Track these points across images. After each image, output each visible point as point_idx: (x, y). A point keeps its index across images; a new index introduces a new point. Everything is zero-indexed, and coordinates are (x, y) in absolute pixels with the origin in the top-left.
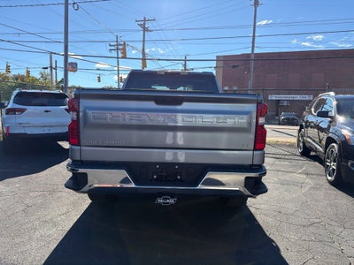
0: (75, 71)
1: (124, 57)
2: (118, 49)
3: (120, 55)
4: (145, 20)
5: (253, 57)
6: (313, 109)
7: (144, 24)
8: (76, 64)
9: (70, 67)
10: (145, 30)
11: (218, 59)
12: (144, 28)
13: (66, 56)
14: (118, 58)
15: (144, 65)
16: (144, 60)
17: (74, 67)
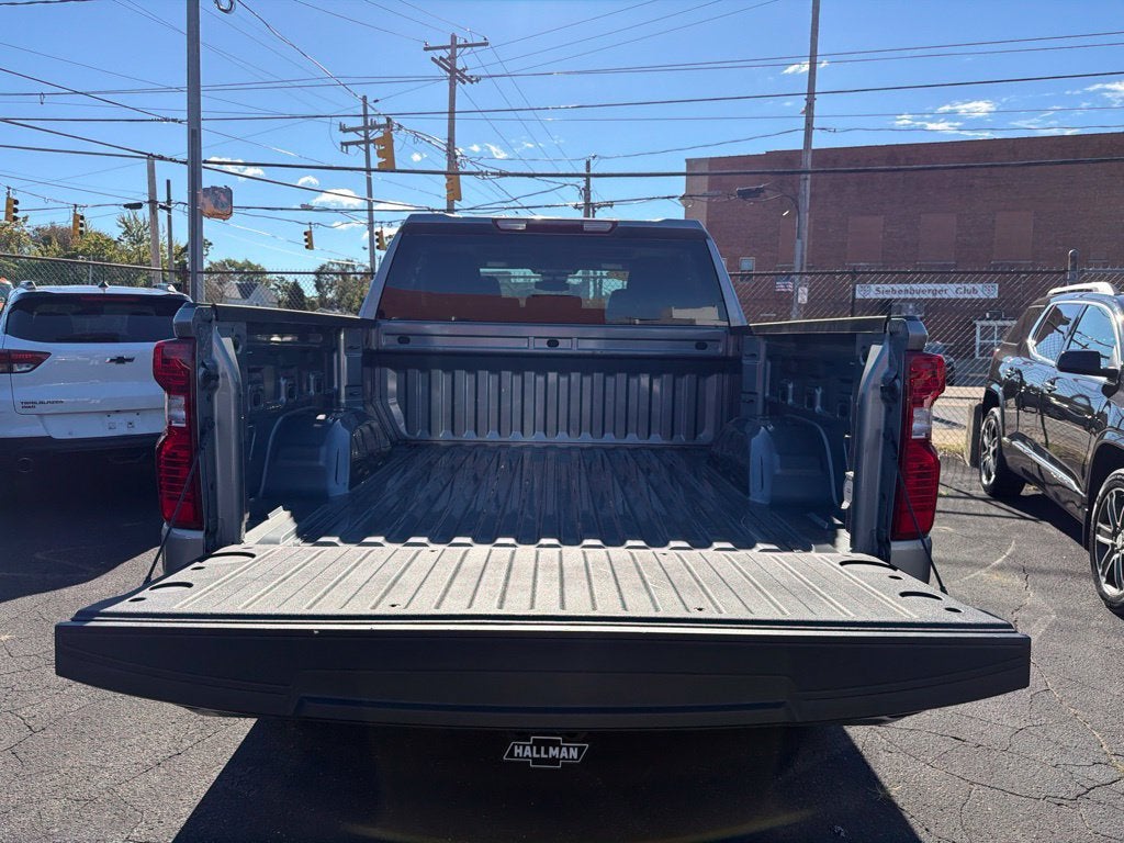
0: (226, 216)
1: (388, 167)
2: (367, 141)
3: (375, 161)
4: (454, 46)
5: (808, 163)
6: (1031, 342)
7: (453, 57)
8: (228, 192)
9: (209, 203)
10: (455, 76)
11: (693, 170)
12: (453, 71)
13: (195, 164)
14: (369, 170)
15: (454, 193)
16: (453, 174)
17: (222, 203)
